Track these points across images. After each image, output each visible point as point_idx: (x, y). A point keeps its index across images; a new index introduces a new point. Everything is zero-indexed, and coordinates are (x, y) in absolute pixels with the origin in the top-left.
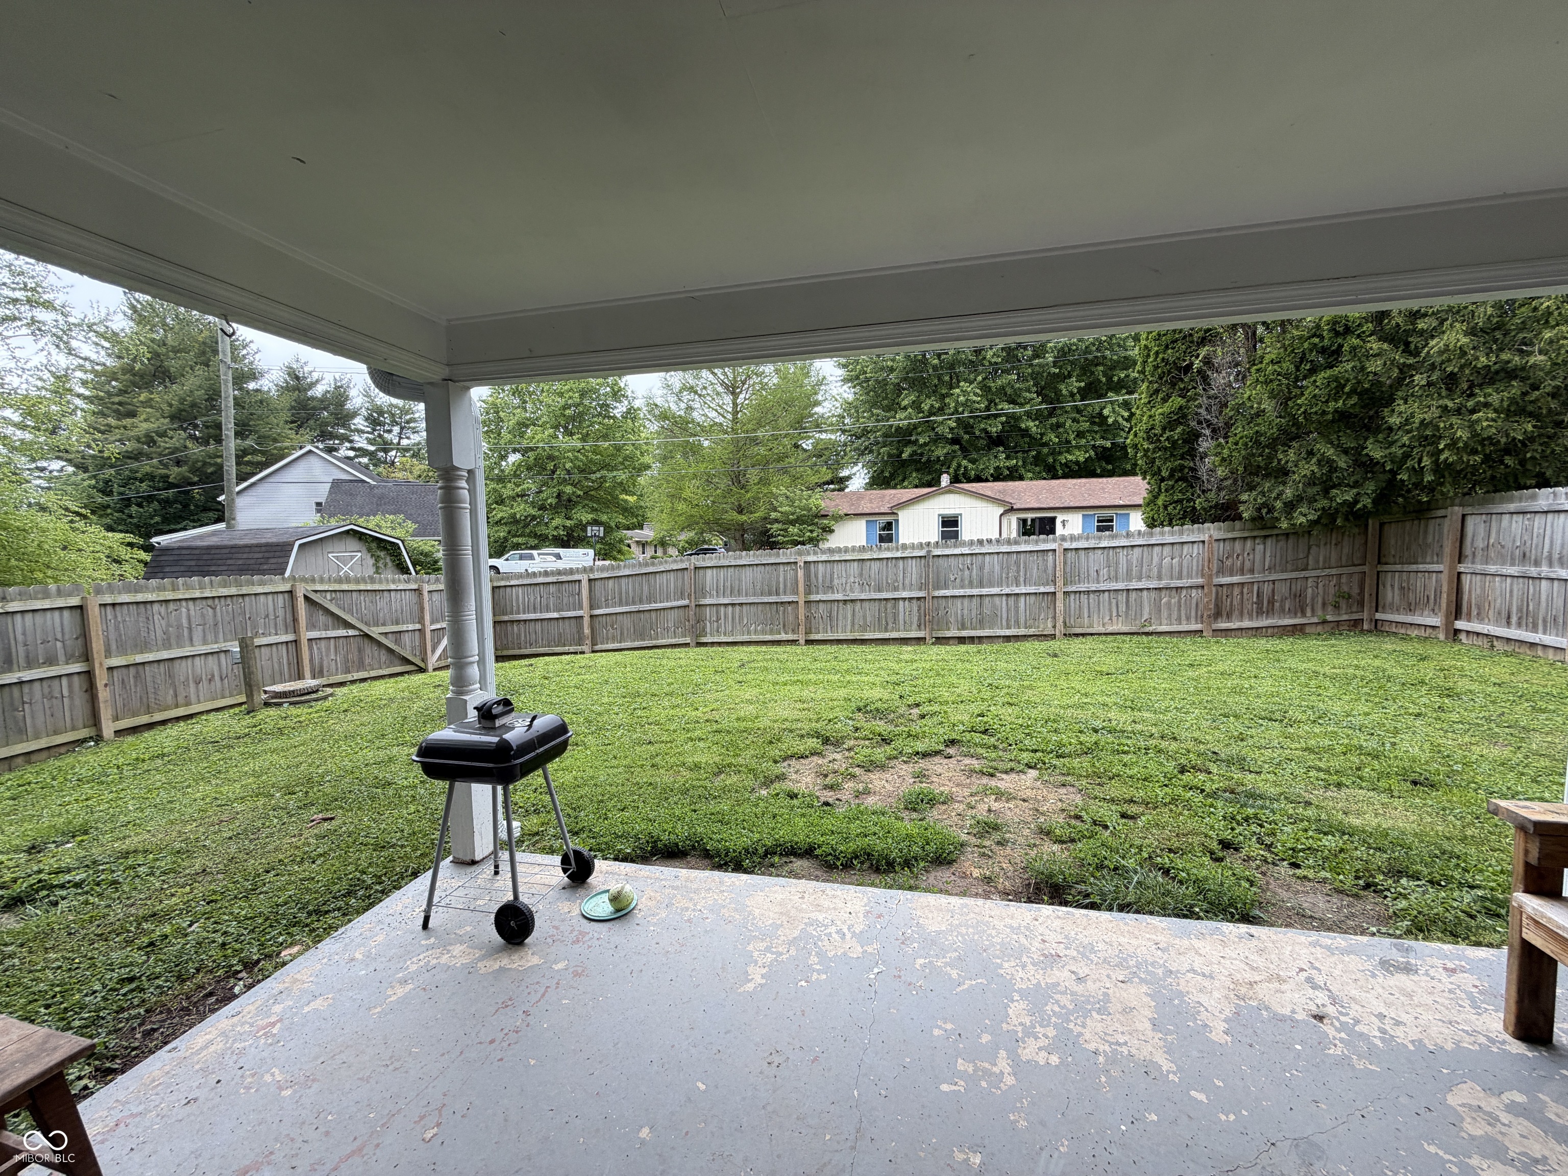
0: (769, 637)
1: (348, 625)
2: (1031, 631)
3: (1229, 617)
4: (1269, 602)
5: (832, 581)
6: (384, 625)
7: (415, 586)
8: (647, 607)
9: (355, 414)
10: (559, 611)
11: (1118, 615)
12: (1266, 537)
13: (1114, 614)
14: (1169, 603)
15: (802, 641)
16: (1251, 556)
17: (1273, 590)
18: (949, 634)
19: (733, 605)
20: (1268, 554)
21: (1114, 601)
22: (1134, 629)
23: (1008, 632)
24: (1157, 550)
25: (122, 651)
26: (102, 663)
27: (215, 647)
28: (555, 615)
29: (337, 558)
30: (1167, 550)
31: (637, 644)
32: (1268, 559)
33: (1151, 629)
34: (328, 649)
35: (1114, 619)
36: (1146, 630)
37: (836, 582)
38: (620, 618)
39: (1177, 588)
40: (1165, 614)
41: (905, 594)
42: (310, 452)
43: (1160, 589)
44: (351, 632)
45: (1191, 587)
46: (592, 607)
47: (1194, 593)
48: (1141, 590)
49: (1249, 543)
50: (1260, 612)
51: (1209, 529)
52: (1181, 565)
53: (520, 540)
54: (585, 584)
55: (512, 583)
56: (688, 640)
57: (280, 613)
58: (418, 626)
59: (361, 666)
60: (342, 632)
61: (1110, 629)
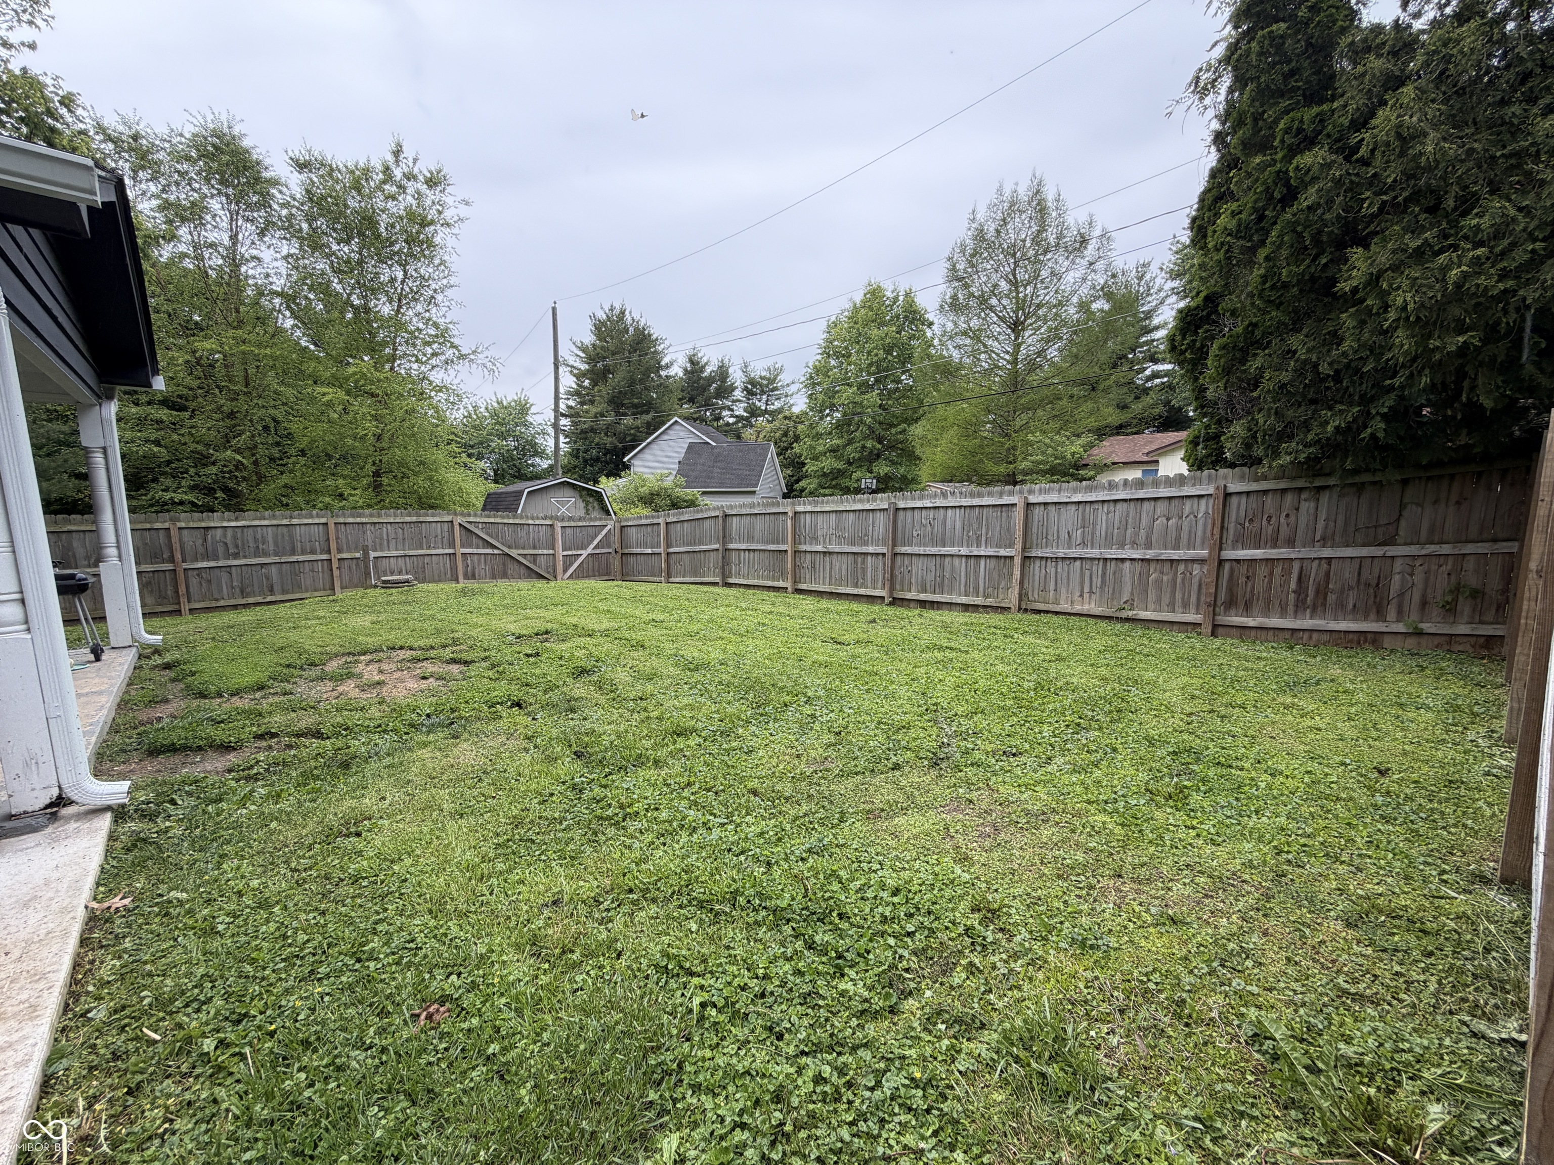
0: (770, 583)
1: (494, 547)
2: (989, 601)
3: (1247, 609)
4: (1317, 592)
5: (816, 530)
6: (523, 548)
8: (697, 548)
10: (652, 547)
11: (1091, 592)
12: (1320, 489)
13: (1087, 589)
14: (1159, 583)
15: (790, 590)
16: (1292, 519)
17: (1328, 574)
18: (909, 596)
19: (749, 550)
20: (1323, 516)
21: (1087, 573)
22: (1108, 612)
23: (964, 600)
24: (1146, 505)
25: (349, 550)
26: (335, 556)
27: (401, 553)
28: (649, 551)
29: (557, 502)
30: (1161, 507)
31: (692, 580)
32: (1321, 524)
33: (1130, 614)
34: (479, 561)
35: (1086, 596)
36: (1124, 614)
37: (819, 533)
38: (684, 556)
39: (1172, 561)
40: (1152, 595)
41: (871, 549)
42: (676, 422)
43: (1148, 560)
44: (496, 551)
45: (1193, 561)
46: (668, 546)
47: (1196, 570)
48: (1123, 560)
49: (1289, 498)
50: (1300, 607)
51: (1225, 477)
52: (1179, 529)
54: (662, 526)
55: (630, 523)
56: (717, 580)
57: (446, 534)
58: (551, 552)
59: (505, 575)
60: (489, 551)
61: (1078, 608)
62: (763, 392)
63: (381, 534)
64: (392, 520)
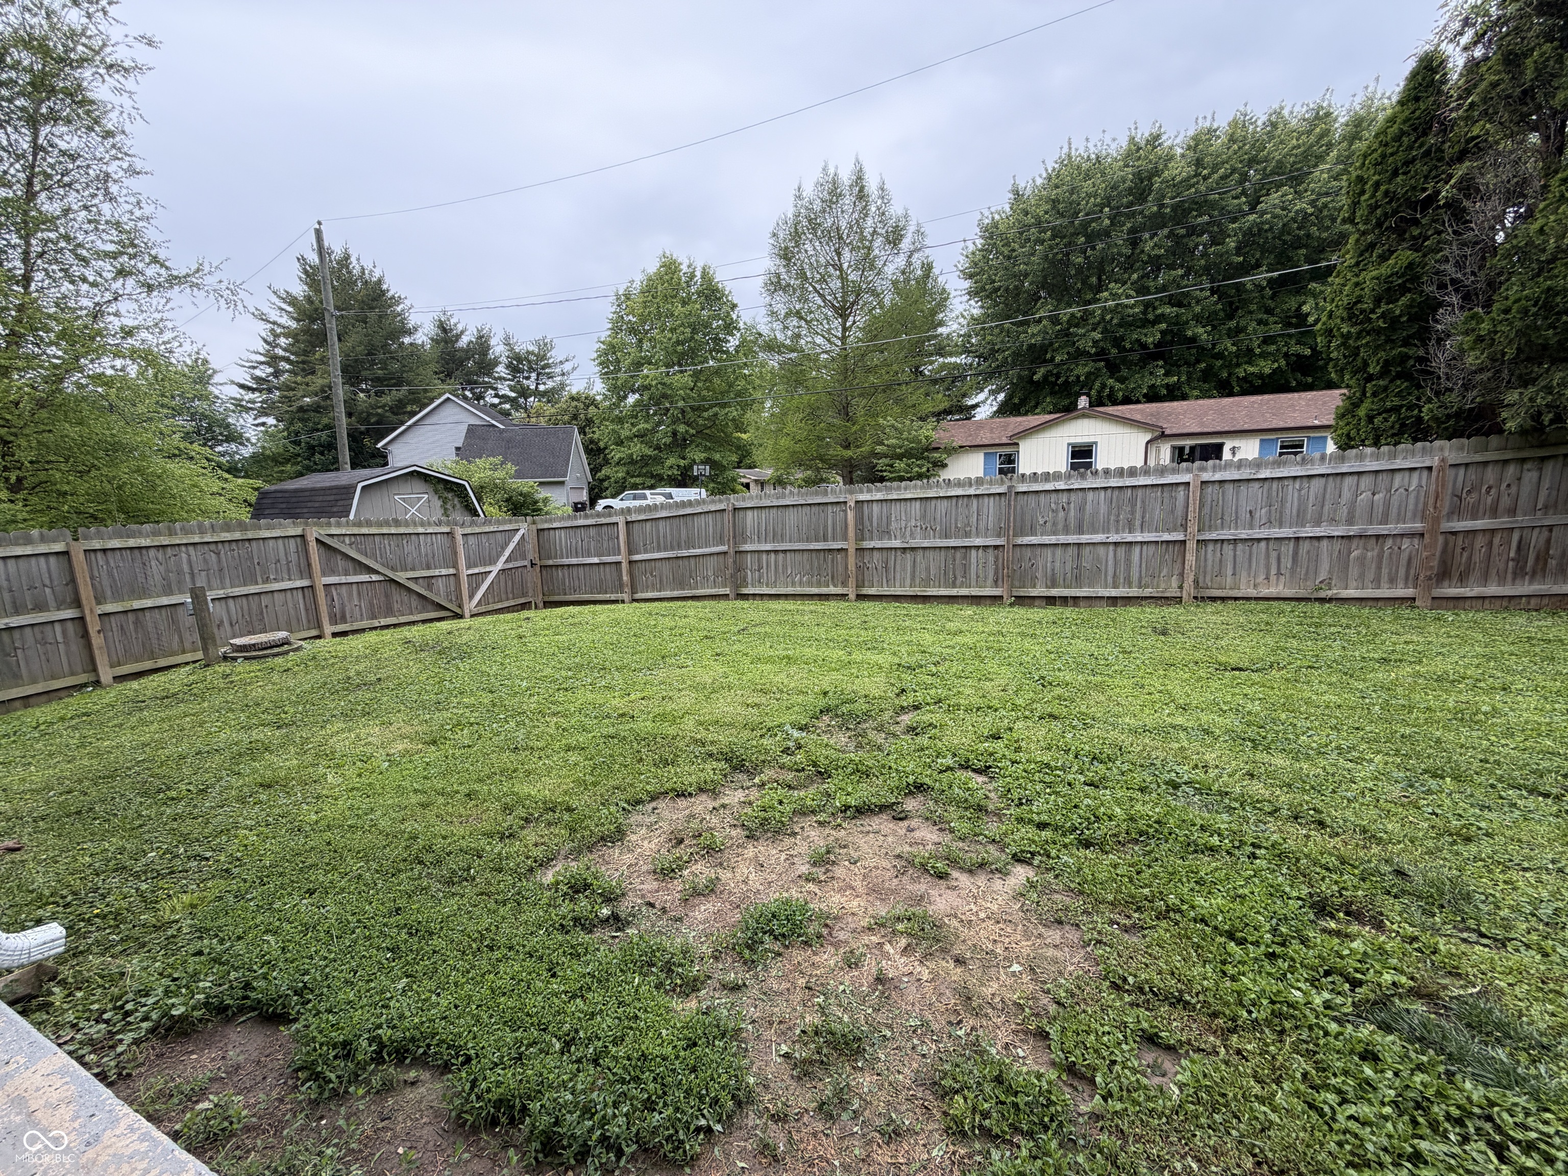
0: (815, 590)
1: (370, 570)
2: (1148, 592)
3: (1463, 579)
4: (1537, 558)
5: (888, 524)
6: (413, 569)
7: (446, 529)
8: (685, 553)
9: (496, 363)
10: (599, 556)
11: (1279, 574)
12: (1543, 459)
13: (1273, 571)
14: (1362, 560)
15: (852, 596)
16: (1514, 489)
17: (1548, 541)
18: (1034, 592)
19: (776, 552)
20: (1546, 484)
21: (1274, 555)
22: (1302, 593)
23: (1114, 593)
24: (1348, 481)
25: (118, 596)
26: (93, 611)
28: (596, 560)
29: (403, 500)
30: (1366, 481)
31: (676, 593)
32: (1543, 493)
33: (1329, 593)
34: (350, 595)
35: (1273, 578)
36: (1322, 594)
37: (894, 525)
38: (658, 564)
39: (1378, 537)
40: (1354, 571)
41: (978, 542)
42: (448, 399)
43: (1349, 537)
44: (375, 578)
45: (1402, 535)
46: (630, 552)
47: (1406, 544)
48: (1319, 538)
49: (1511, 470)
50: (1519, 573)
51: (1442, 449)
52: (1387, 504)
53: (638, 480)
54: (622, 527)
55: (555, 525)
56: (727, 591)
57: (293, 557)
58: (452, 571)
59: (389, 612)
60: (364, 578)
61: (1265, 592)
62: (531, 369)
63: (179, 565)
64: (197, 539)
